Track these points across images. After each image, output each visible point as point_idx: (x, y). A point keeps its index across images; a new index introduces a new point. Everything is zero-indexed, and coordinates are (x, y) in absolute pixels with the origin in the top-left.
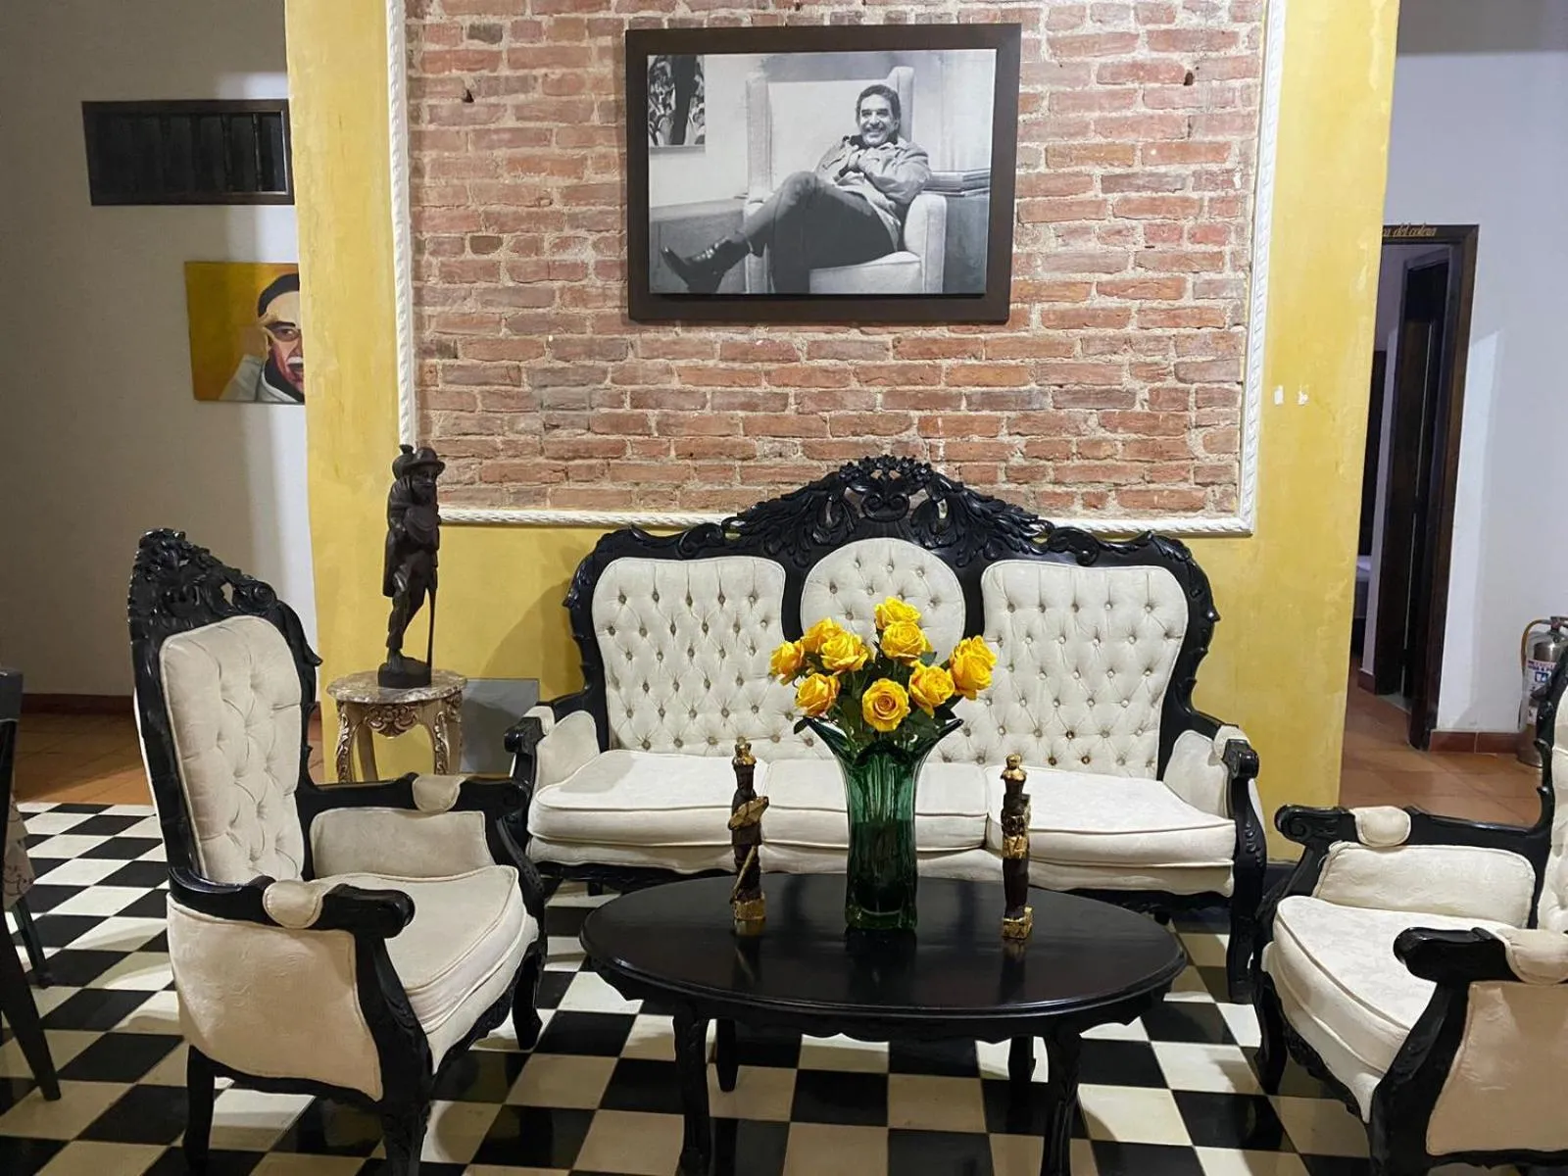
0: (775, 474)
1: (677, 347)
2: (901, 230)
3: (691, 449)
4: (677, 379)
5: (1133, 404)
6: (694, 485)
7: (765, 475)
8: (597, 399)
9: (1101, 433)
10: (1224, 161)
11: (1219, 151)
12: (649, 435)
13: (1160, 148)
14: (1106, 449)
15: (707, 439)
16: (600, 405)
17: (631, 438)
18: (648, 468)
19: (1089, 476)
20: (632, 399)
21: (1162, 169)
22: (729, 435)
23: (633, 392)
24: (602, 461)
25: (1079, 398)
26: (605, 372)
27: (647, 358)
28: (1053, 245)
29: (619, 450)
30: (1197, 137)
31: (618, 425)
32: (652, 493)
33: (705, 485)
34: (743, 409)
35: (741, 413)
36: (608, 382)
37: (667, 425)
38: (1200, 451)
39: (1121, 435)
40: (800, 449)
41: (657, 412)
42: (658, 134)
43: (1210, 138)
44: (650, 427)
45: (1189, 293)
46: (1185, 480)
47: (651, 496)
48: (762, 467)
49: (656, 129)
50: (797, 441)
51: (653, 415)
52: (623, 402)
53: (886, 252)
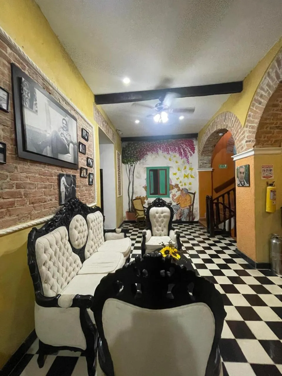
0: (50, 205)
1: (29, 170)
2: (69, 149)
3: (33, 201)
4: (29, 179)
5: (88, 187)
6: (34, 212)
7: (48, 206)
8: (4, 186)
10: (91, 153)
11: (91, 151)
12: (21, 198)
15: (37, 198)
16: (6, 188)
17: (17, 199)
18: (22, 209)
19: (85, 199)
20: (16, 185)
21: (88, 152)
22: (42, 196)
23: (16, 183)
24: (5, 209)
25: (84, 186)
26: (7, 176)
27: (21, 173)
28: (81, 160)
29: (12, 204)
30: (90, 148)
31: (12, 195)
32: (22, 217)
33: (36, 211)
34: (44, 189)
35: (44, 190)
36: (8, 179)
37: (27, 194)
38: (92, 194)
39: (87, 192)
40: (54, 198)
41: (24, 190)
42: (26, 103)
44: (22, 195)
45: (90, 171)
46: (91, 198)
47: (22, 218)
48: (48, 204)
49: (26, 101)
50: (53, 196)
51: (22, 191)
52: (13, 187)
53: (67, 154)
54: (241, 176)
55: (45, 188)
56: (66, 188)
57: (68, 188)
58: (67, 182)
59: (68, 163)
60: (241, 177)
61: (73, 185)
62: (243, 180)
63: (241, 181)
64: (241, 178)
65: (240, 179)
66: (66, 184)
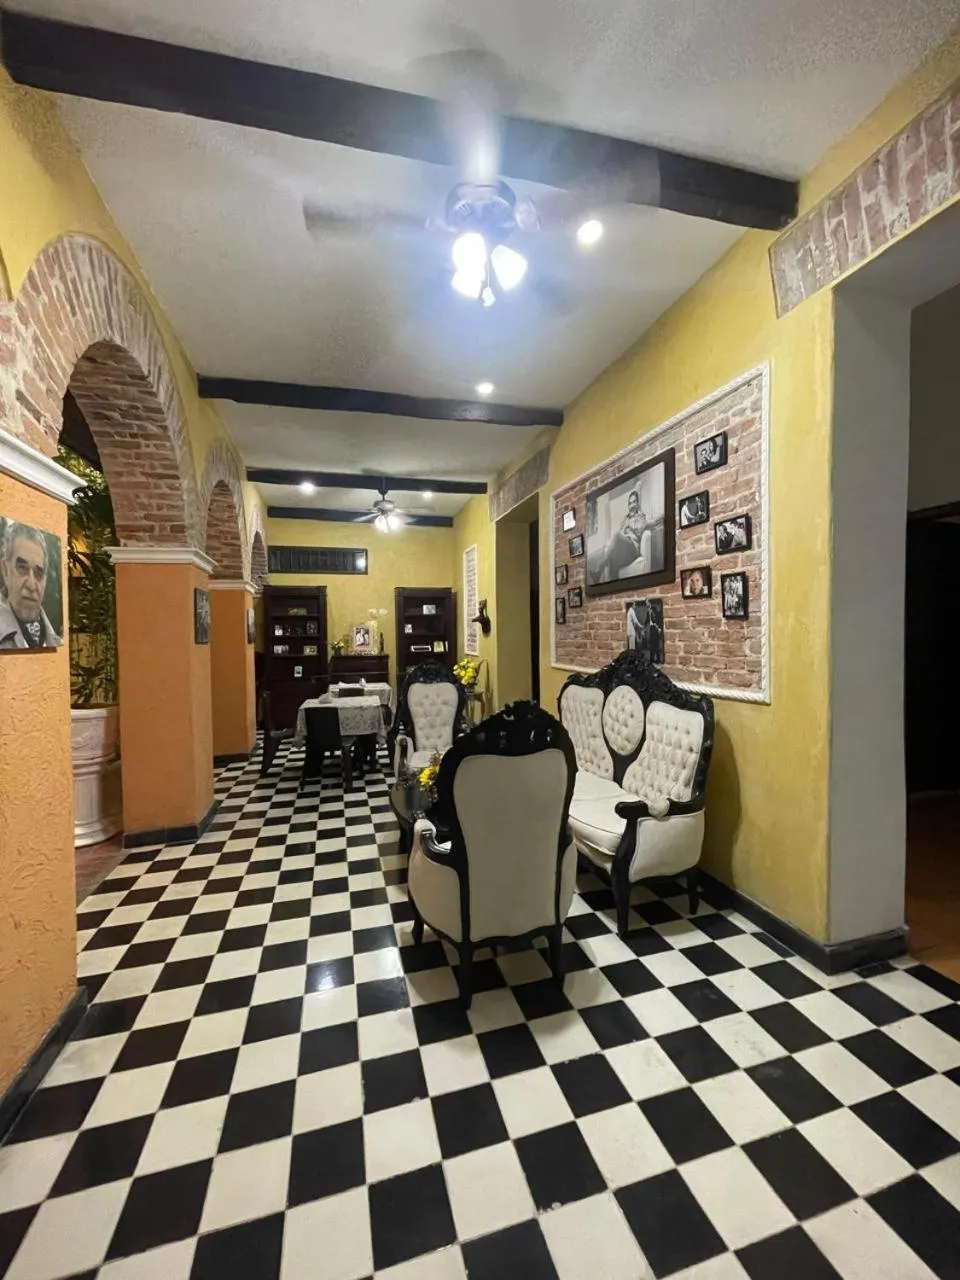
2: (639, 548)
5: (720, 626)
9: (710, 641)
10: (751, 488)
11: (748, 483)
13: (725, 490)
14: (710, 650)
19: (705, 663)
21: (726, 500)
25: (700, 623)
28: (689, 549)
30: (740, 479)
38: (748, 652)
39: (717, 642)
43: (745, 478)
45: (740, 564)
46: (743, 668)
51: (592, 632)
53: (636, 558)
54: (24, 586)
55: (611, 628)
56: (637, 628)
57: (641, 629)
58: (638, 617)
59: (642, 578)
60: (25, 592)
61: (651, 623)
62: (33, 615)
63: (24, 614)
64: (25, 598)
65: (19, 604)
66: (636, 620)
